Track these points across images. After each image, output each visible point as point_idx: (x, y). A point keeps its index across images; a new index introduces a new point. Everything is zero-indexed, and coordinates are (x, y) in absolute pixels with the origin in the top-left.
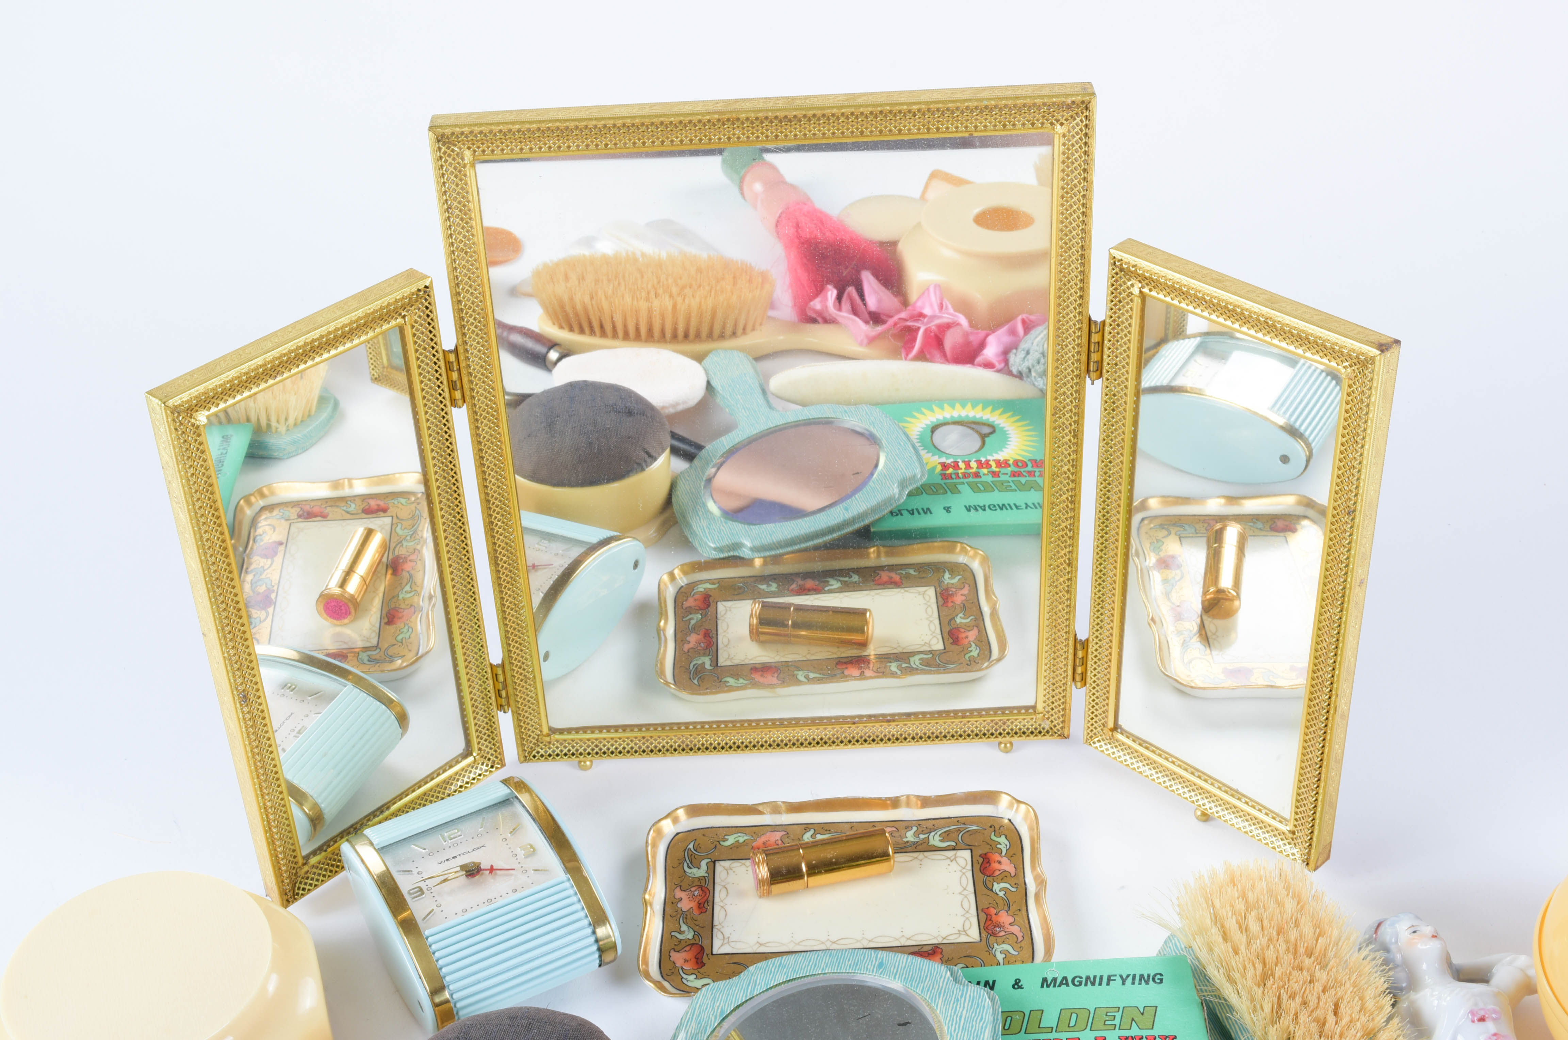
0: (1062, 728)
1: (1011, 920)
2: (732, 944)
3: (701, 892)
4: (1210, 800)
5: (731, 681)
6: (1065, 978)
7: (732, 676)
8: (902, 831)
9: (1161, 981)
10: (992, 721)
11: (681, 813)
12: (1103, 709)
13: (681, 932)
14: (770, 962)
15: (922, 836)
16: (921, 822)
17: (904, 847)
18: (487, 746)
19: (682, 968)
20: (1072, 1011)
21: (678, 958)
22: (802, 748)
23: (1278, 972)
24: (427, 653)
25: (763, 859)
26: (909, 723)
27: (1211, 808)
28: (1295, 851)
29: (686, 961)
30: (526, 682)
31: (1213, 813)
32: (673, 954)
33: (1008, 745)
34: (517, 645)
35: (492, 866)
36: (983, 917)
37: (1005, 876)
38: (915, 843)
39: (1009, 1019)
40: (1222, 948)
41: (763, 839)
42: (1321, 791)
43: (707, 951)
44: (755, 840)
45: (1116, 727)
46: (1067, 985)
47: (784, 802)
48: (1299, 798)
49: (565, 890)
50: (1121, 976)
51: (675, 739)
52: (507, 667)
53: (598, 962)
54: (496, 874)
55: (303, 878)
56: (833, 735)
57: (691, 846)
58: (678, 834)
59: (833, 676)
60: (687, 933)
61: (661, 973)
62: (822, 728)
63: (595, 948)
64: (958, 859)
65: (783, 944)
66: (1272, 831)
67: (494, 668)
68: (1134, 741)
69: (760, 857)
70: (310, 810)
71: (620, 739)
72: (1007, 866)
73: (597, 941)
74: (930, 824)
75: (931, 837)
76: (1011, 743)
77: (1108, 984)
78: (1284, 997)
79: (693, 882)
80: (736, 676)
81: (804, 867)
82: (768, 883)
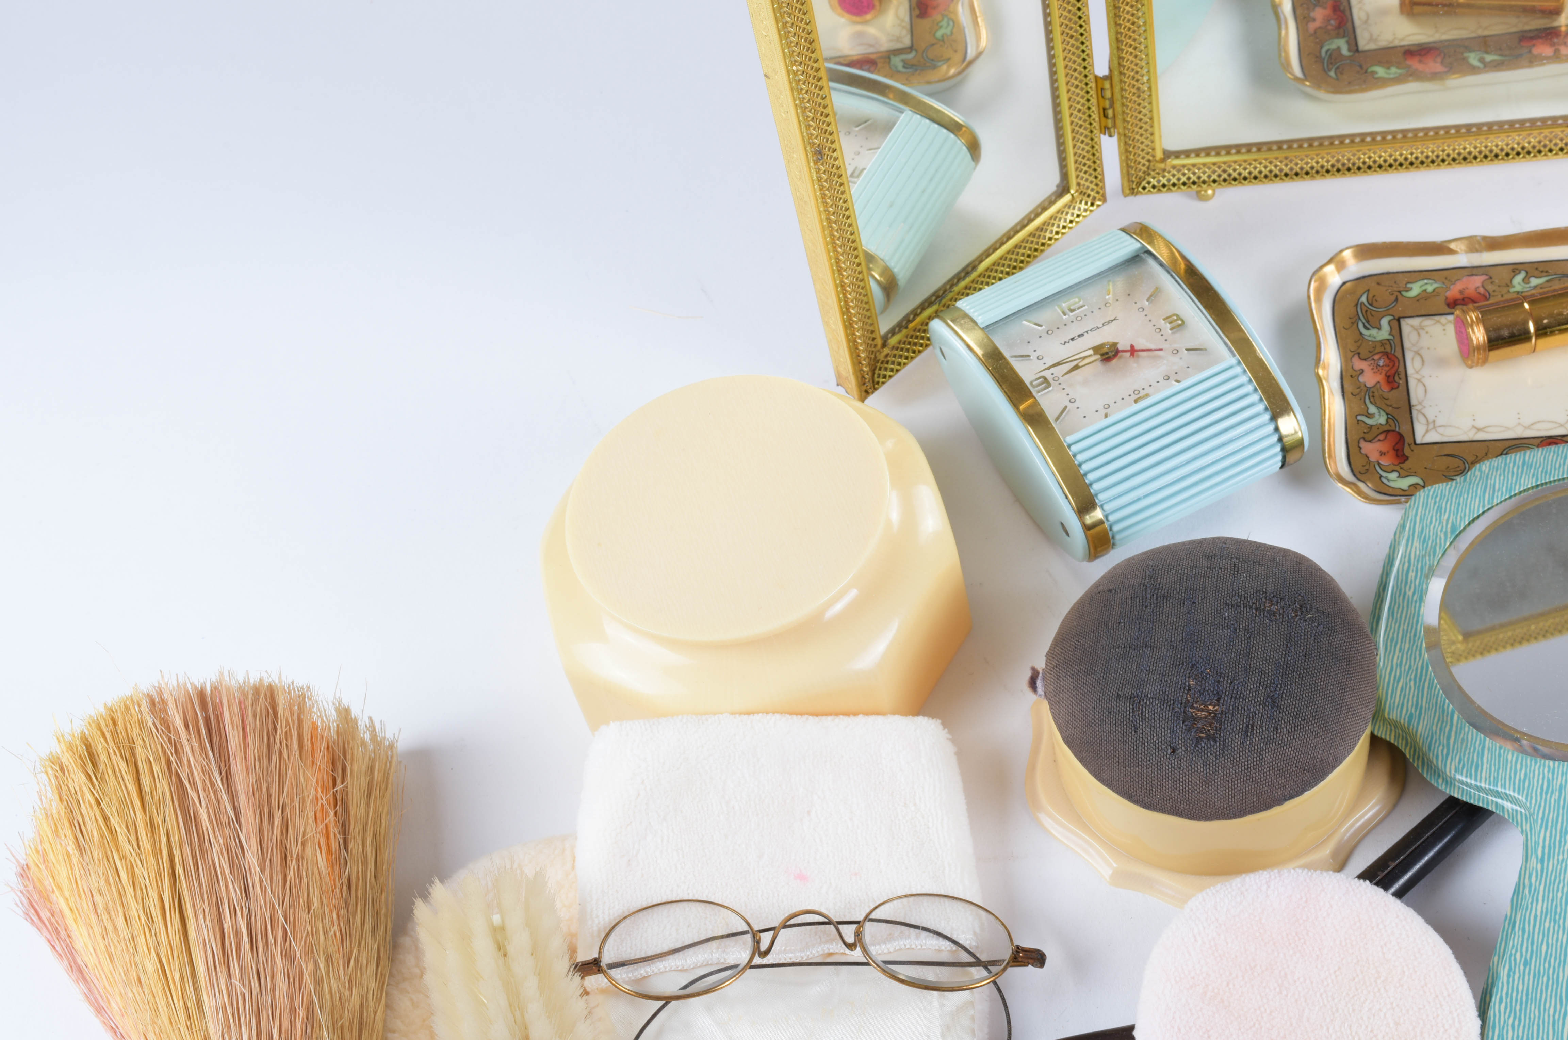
2: (1441, 430)
3: (1387, 361)
5: (1380, 71)
7: (1380, 63)
11: (1348, 256)
13: (1370, 416)
14: (1510, 458)
18: (1087, 180)
19: (1379, 464)
21: (1372, 450)
22: (1496, 161)
24: (979, 54)
25: (1477, 318)
29: (1382, 454)
30: (1139, 97)
32: (1363, 444)
34: (1131, 50)
35: (1132, 346)
41: (1459, 286)
43: (1408, 440)
44: (1448, 289)
47: (1485, 237)
49: (1235, 377)
51: (1326, 159)
52: (1116, 78)
53: (1280, 464)
54: (1138, 356)
55: (882, 363)
56: (1540, 142)
57: (1364, 299)
58: (1344, 283)
59: (1519, 56)
60: (1377, 416)
61: (1352, 471)
62: (1524, 134)
63: (1278, 448)
65: (1508, 429)
67: (1100, 81)
69: (1472, 317)
70: (881, 276)
71: (1255, 160)
73: (1280, 439)
79: (1375, 347)
80: (1387, 64)
81: (1531, 327)
82: (1484, 350)
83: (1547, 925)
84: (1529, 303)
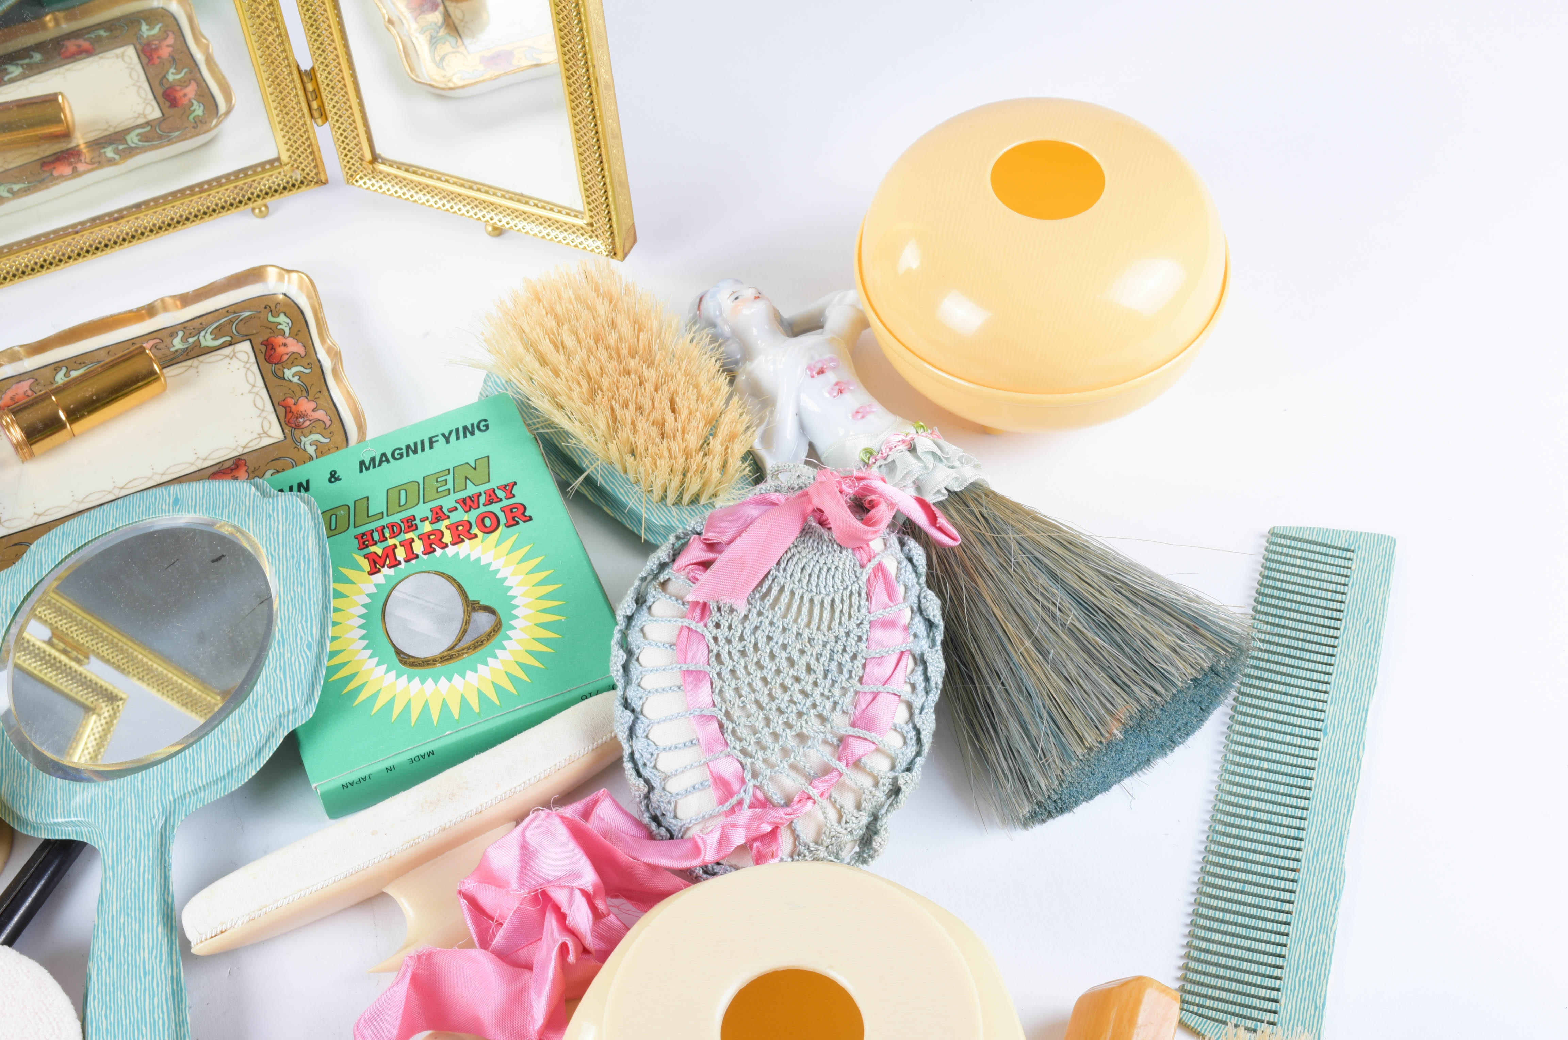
0: (317, 174)
1: (313, 405)
2: (6, 524)
4: (497, 211)
6: (384, 455)
8: (168, 340)
9: (487, 427)
10: (236, 187)
12: (355, 141)
14: (52, 533)
15: (191, 340)
16: (186, 325)
17: (174, 358)
20: (399, 488)
22: (25, 278)
23: (605, 382)
25: (11, 419)
26: (141, 215)
27: (502, 221)
28: (599, 243)
31: (503, 225)
33: (263, 209)
36: (281, 411)
37: (295, 359)
38: (185, 350)
39: (334, 517)
40: (543, 375)
41: (9, 394)
42: (607, 174)
45: (375, 158)
46: (388, 461)
47: (21, 346)
48: (587, 186)
50: (443, 435)
56: (57, 252)
59: (42, 181)
62: (40, 248)
64: (238, 355)
65: (65, 507)
66: (570, 228)
68: (399, 168)
69: (8, 419)
72: (294, 347)
74: (196, 323)
75: (202, 338)
76: (266, 206)
77: (431, 447)
78: (617, 407)
81: (63, 416)
82: (26, 445)
83: (122, 921)
84: (54, 394)
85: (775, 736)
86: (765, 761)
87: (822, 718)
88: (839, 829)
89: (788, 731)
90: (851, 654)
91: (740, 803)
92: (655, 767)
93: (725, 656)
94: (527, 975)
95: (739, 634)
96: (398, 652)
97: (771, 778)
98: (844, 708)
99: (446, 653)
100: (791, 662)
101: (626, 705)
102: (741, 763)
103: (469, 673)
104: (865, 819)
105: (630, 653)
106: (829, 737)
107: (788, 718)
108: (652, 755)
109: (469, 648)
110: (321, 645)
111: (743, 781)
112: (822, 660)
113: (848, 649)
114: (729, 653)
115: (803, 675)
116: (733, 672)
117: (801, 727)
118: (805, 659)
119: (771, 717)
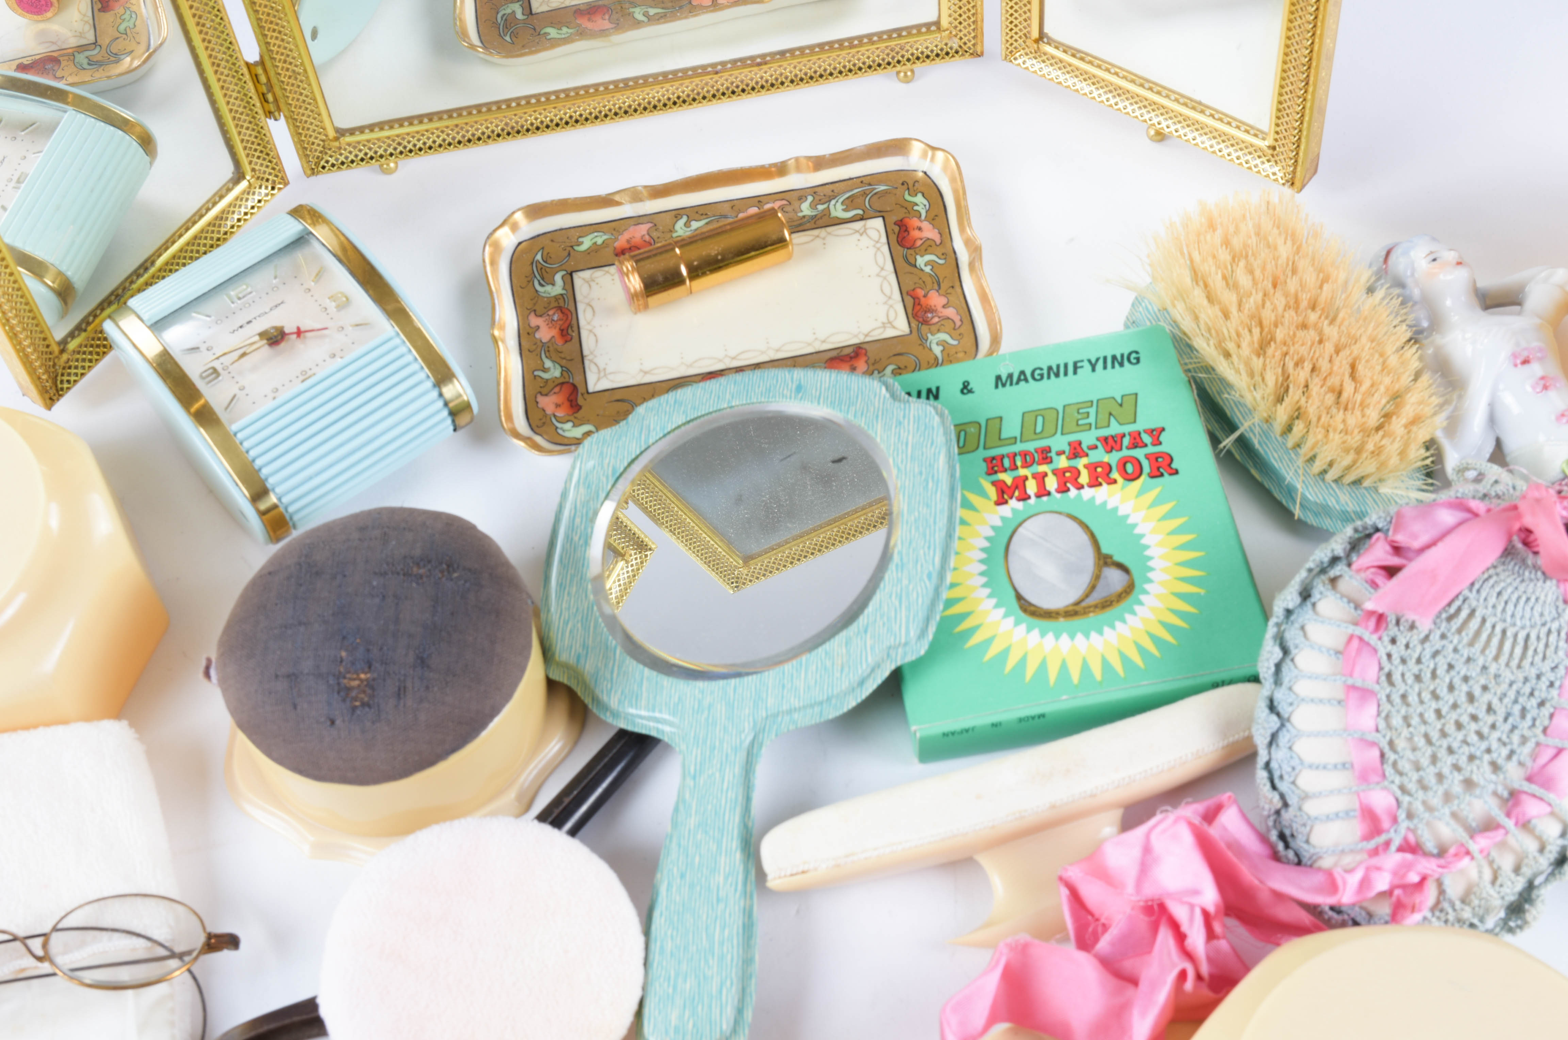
0: (974, 45)
1: (943, 301)
2: (611, 377)
3: (561, 315)
4: (1166, 116)
5: (553, 32)
6: (1022, 373)
7: (552, 25)
8: (796, 204)
9: (1138, 360)
10: (887, 47)
11: (519, 216)
12: (1024, 16)
13: (545, 370)
15: (821, 207)
16: (816, 189)
17: (800, 225)
18: (262, 165)
19: (555, 416)
20: (1037, 413)
21: (548, 403)
22: (656, 112)
23: (1280, 334)
24: (161, 44)
25: (632, 266)
26: (785, 64)
27: (1166, 125)
28: (1276, 169)
29: (558, 406)
30: (296, 79)
31: (1171, 133)
32: (540, 399)
33: (909, 73)
34: (275, 34)
35: (298, 328)
36: (909, 301)
37: (929, 246)
38: (813, 218)
39: (963, 434)
40: (1209, 313)
41: (626, 236)
42: (1309, 97)
43: (581, 389)
44: (616, 239)
45: (1042, 36)
46: (1026, 380)
47: (645, 187)
48: (1281, 107)
49: (395, 348)
50: (1090, 361)
51: (496, 123)
52: (268, 64)
53: (452, 428)
54: (305, 337)
55: (64, 368)
56: (693, 90)
57: (539, 257)
58: (520, 243)
59: (680, 8)
60: (552, 370)
61: (530, 425)
62: (677, 84)
63: (445, 413)
64: (869, 232)
65: (672, 369)
66: (1247, 147)
67: (252, 68)
68: (1065, 51)
69: (628, 265)
70: (53, 282)
71: (427, 131)
72: (929, 232)
73: (446, 404)
74: (827, 190)
75: (831, 207)
76: (912, 71)
77: (1075, 373)
78: (1290, 365)
79: (549, 303)
80: (558, 25)
81: (684, 270)
82: (643, 297)
83: (699, 837)
84: (680, 247)
85: (1440, 777)
86: (1424, 803)
87: (1495, 767)
88: (1492, 892)
89: (1456, 774)
90: (1539, 700)
91: (1387, 844)
92: (1293, 783)
93: (1397, 677)
94: (1130, 991)
95: (1416, 655)
96: (1019, 597)
97: (1428, 824)
98: (1522, 758)
99: (1071, 608)
100: (1471, 698)
101: (1272, 707)
102: (1397, 800)
103: (1093, 635)
104: (1520, 884)
105: (1285, 651)
106: (1500, 789)
107: (1458, 760)
108: (1294, 769)
109: (1096, 606)
110: (942, 576)
111: (1395, 820)
112: (1506, 701)
113: (1536, 693)
114: (1403, 675)
115: (1482, 714)
116: (1404, 697)
117: (1472, 772)
118: (1487, 697)
119: (1439, 755)
